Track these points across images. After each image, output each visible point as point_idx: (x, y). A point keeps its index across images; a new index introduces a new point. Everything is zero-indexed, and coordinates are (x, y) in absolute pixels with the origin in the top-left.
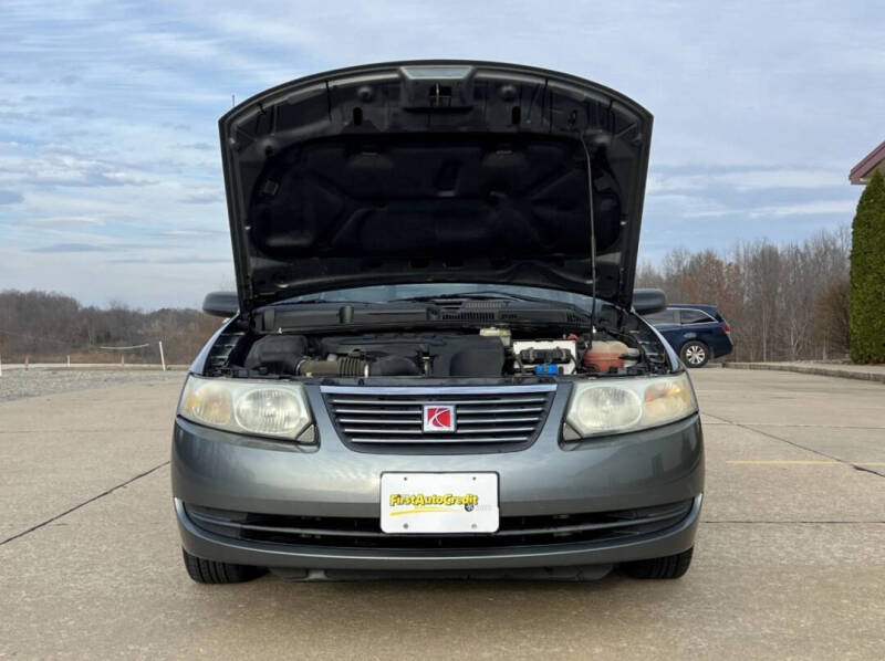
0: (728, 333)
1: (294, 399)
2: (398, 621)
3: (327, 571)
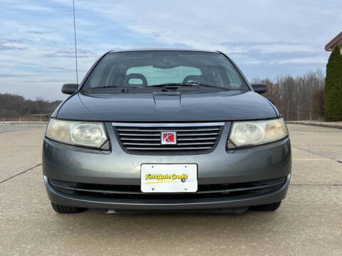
1: (99, 129)
2: (149, 232)
3: (116, 210)
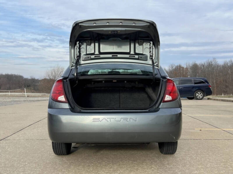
0: (210, 87)
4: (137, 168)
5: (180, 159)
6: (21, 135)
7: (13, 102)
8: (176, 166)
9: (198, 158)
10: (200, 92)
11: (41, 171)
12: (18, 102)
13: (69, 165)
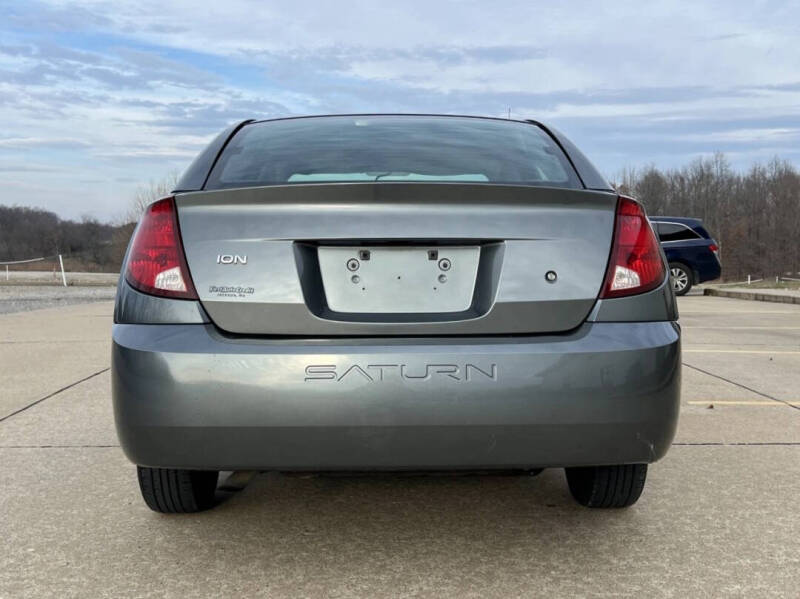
0: (715, 252)
4: (488, 573)
5: (659, 530)
6: (22, 429)
7: (14, 303)
8: (647, 559)
9: (727, 522)
10: (678, 270)
11: (87, 588)
12: (33, 303)
13: (204, 559)
